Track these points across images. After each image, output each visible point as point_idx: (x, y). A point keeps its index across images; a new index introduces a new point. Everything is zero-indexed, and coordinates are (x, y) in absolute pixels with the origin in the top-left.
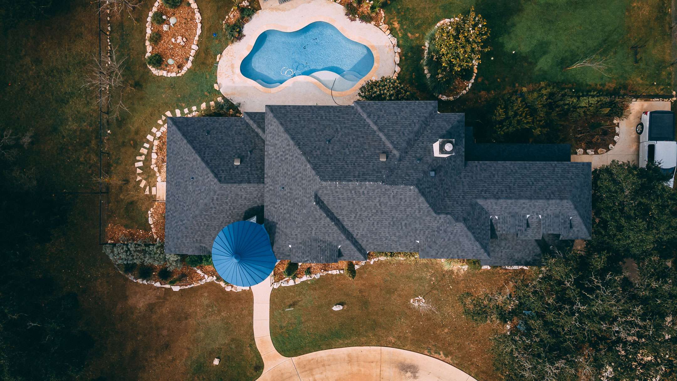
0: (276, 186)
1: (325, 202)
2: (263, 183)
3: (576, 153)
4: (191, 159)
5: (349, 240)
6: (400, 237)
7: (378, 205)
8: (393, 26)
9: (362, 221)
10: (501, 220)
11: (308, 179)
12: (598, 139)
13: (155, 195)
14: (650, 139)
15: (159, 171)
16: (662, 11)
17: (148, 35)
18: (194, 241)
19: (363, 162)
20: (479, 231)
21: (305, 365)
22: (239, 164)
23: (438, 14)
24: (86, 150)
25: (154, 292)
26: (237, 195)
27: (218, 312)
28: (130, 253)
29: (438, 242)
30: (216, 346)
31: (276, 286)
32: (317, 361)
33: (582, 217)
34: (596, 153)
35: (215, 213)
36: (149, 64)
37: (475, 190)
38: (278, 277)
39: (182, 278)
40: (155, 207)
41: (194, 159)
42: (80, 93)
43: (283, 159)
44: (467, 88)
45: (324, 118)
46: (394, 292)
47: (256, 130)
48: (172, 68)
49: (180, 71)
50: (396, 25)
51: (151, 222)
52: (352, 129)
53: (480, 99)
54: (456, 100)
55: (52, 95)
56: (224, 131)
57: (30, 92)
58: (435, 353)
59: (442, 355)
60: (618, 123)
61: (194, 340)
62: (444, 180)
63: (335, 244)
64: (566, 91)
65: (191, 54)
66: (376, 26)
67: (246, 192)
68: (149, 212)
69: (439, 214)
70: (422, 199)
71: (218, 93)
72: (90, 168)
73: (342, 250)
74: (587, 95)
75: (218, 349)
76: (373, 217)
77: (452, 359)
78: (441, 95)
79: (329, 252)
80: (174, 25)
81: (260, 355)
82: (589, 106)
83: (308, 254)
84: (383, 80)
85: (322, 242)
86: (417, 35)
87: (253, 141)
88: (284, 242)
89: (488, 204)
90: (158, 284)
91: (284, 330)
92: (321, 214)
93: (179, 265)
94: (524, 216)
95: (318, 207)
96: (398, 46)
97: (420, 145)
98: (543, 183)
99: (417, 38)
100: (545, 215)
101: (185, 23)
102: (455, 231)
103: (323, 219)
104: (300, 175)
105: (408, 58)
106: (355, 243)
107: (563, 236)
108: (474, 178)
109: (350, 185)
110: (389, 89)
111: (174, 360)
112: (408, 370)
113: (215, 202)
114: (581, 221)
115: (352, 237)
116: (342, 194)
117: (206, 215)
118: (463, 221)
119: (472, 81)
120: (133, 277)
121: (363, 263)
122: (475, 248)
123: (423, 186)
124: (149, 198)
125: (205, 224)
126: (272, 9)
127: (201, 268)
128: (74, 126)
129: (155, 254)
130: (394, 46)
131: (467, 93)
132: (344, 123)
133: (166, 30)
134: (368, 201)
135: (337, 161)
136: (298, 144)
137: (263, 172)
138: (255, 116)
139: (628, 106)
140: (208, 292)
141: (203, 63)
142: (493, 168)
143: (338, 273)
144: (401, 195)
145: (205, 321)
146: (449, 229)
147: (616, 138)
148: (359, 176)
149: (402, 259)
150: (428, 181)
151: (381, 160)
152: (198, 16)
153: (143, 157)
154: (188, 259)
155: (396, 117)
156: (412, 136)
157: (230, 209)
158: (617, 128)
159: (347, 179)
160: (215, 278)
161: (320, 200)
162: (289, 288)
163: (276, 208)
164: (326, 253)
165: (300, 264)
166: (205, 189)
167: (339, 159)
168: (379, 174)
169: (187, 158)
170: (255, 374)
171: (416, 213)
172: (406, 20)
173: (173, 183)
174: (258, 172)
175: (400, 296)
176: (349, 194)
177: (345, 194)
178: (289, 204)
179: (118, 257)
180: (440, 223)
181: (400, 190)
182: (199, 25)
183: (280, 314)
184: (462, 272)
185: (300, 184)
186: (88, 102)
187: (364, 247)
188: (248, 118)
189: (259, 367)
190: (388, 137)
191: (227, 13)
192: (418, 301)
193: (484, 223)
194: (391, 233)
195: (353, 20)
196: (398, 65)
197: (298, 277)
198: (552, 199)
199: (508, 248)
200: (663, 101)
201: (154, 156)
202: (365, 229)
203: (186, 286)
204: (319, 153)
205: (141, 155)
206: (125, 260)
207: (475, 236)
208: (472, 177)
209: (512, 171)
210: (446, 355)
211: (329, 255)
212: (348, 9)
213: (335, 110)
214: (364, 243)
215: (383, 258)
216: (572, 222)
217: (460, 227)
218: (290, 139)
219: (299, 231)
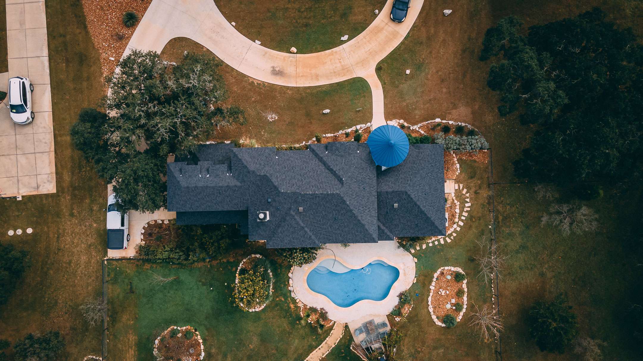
0: (369, 190)
1: (337, 180)
2: (377, 192)
3: (169, 220)
4: (427, 207)
5: (321, 157)
6: (288, 160)
7: (303, 180)
8: (294, 305)
9: (313, 169)
10: (225, 173)
11: (348, 194)
12: (155, 230)
13: (455, 183)
14: (123, 230)
15: (453, 200)
16: (113, 318)
17: (466, 295)
18: (424, 153)
19: (314, 207)
20: (239, 165)
21: (347, 72)
22: (395, 204)
23: (263, 314)
24: (505, 213)
25: (453, 117)
26: (394, 184)
27: (408, 106)
28: (469, 143)
29: (265, 158)
30: (409, 82)
31: (369, 124)
32: (339, 75)
33: (174, 177)
34: (156, 221)
35: (409, 171)
36: (463, 275)
37: (242, 191)
38: (367, 130)
39: (434, 127)
40: (455, 176)
41: (425, 207)
42: (512, 253)
43: (365, 207)
44: (243, 263)
45: (339, 235)
46: (289, 123)
47: (385, 228)
48: (448, 273)
49: (442, 271)
50: (292, 306)
51: (458, 166)
52: (321, 228)
53: (234, 256)
54: (250, 254)
55: (531, 252)
56: (407, 227)
57: (546, 253)
58: (260, 84)
59: (256, 83)
60: (141, 241)
61: (424, 86)
62: (262, 197)
63: (329, 154)
64: (177, 262)
65: (435, 283)
66: (306, 305)
67: (389, 186)
68: (459, 172)
69: (265, 175)
70: (276, 184)
71: (414, 256)
72: (502, 201)
73: (325, 150)
74: (163, 259)
75: (407, 81)
76: (306, 172)
77: (249, 80)
78: (260, 258)
79: (333, 149)
80: (448, 303)
81: (378, 77)
82: (162, 252)
83: (347, 147)
84: (300, 265)
85: (338, 155)
86: (277, 299)
87: (386, 220)
88: (362, 154)
89: (234, 182)
90: (451, 122)
91: (363, 95)
92: (339, 172)
93: (436, 136)
94: (210, 176)
95: (341, 177)
96: (290, 291)
97: (278, 219)
98: (199, 197)
99: (277, 297)
100: (198, 177)
101: (440, 305)
102: (255, 165)
103: (338, 170)
104: (353, 197)
105: (284, 283)
106: (317, 155)
107: (185, 164)
108: (242, 199)
109: (321, 191)
110: (298, 258)
111: (437, 72)
112: (278, 72)
113: (409, 179)
114: (175, 174)
115: (319, 159)
116: (326, 186)
117: (415, 170)
118: (250, 171)
119: (239, 268)
120: (468, 127)
121: (310, 142)
122: (241, 155)
123: (275, 192)
124: (460, 182)
125: (416, 164)
126: (379, 316)
127: (421, 134)
128: (514, 230)
129: (452, 143)
130: (293, 291)
131: (243, 260)
132: (326, 232)
133: (453, 299)
134: (310, 182)
135: (330, 206)
136: (356, 217)
137: (378, 199)
138: (386, 238)
139: (137, 252)
140: (416, 118)
141: (426, 276)
142: (230, 206)
143: (327, 135)
144: (289, 186)
145: (417, 99)
146: (258, 166)
147: (143, 231)
148: (316, 197)
149: (284, 146)
150: (272, 195)
151: (302, 208)
152: (431, 310)
153: (465, 210)
154: (430, 141)
155: (293, 237)
156: (283, 224)
157: (399, 174)
158: (143, 238)
159: (323, 195)
160: (411, 128)
161: (340, 182)
162: (360, 123)
163: (369, 176)
164: (335, 148)
165: (353, 140)
166: (416, 187)
167: (329, 207)
168: (303, 199)
169: (430, 208)
170: (381, 65)
171: (279, 175)
172: (286, 310)
173: (439, 191)
174: (382, 199)
175: (285, 121)
176: (322, 186)
177: (324, 186)
178: (360, 179)
179: (478, 141)
180: (264, 170)
181: (290, 189)
182: (430, 303)
183: (365, 105)
184: (243, 138)
185: (353, 191)
186: (506, 247)
187: (311, 153)
188: (391, 236)
189: (379, 69)
190: (298, 223)
191: (410, 312)
192: (272, 118)
193: (236, 171)
194: (294, 162)
195: (322, 309)
196: (290, 278)
197: (354, 131)
198: (193, 187)
199: (217, 156)
200: (113, 257)
201: (458, 211)
202: (311, 164)
203: (431, 122)
204: (342, 211)
205: (467, 211)
206: (473, 139)
207: (242, 162)
208: (243, 199)
209: (218, 204)
210: (253, 82)
211: (333, 147)
212: (326, 316)
213: (332, 240)
214: (311, 156)
215: (297, 145)
216: (180, 173)
217: (252, 167)
218: (361, 220)
219: (353, 162)
